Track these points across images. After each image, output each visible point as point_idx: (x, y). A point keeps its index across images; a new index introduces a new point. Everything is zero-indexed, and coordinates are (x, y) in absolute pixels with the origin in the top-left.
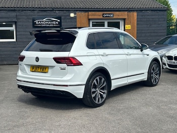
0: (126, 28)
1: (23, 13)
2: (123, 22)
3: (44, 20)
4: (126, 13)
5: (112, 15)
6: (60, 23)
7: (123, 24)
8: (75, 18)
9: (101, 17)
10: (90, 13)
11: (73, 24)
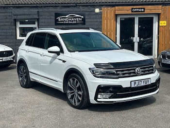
0: (160, 25)
1: (45, 10)
2: (157, 18)
3: (67, 16)
4: (161, 6)
5: (143, 10)
6: (84, 20)
7: (157, 20)
8: (100, 14)
9: (130, 12)
10: (116, 7)
11: (98, 20)
